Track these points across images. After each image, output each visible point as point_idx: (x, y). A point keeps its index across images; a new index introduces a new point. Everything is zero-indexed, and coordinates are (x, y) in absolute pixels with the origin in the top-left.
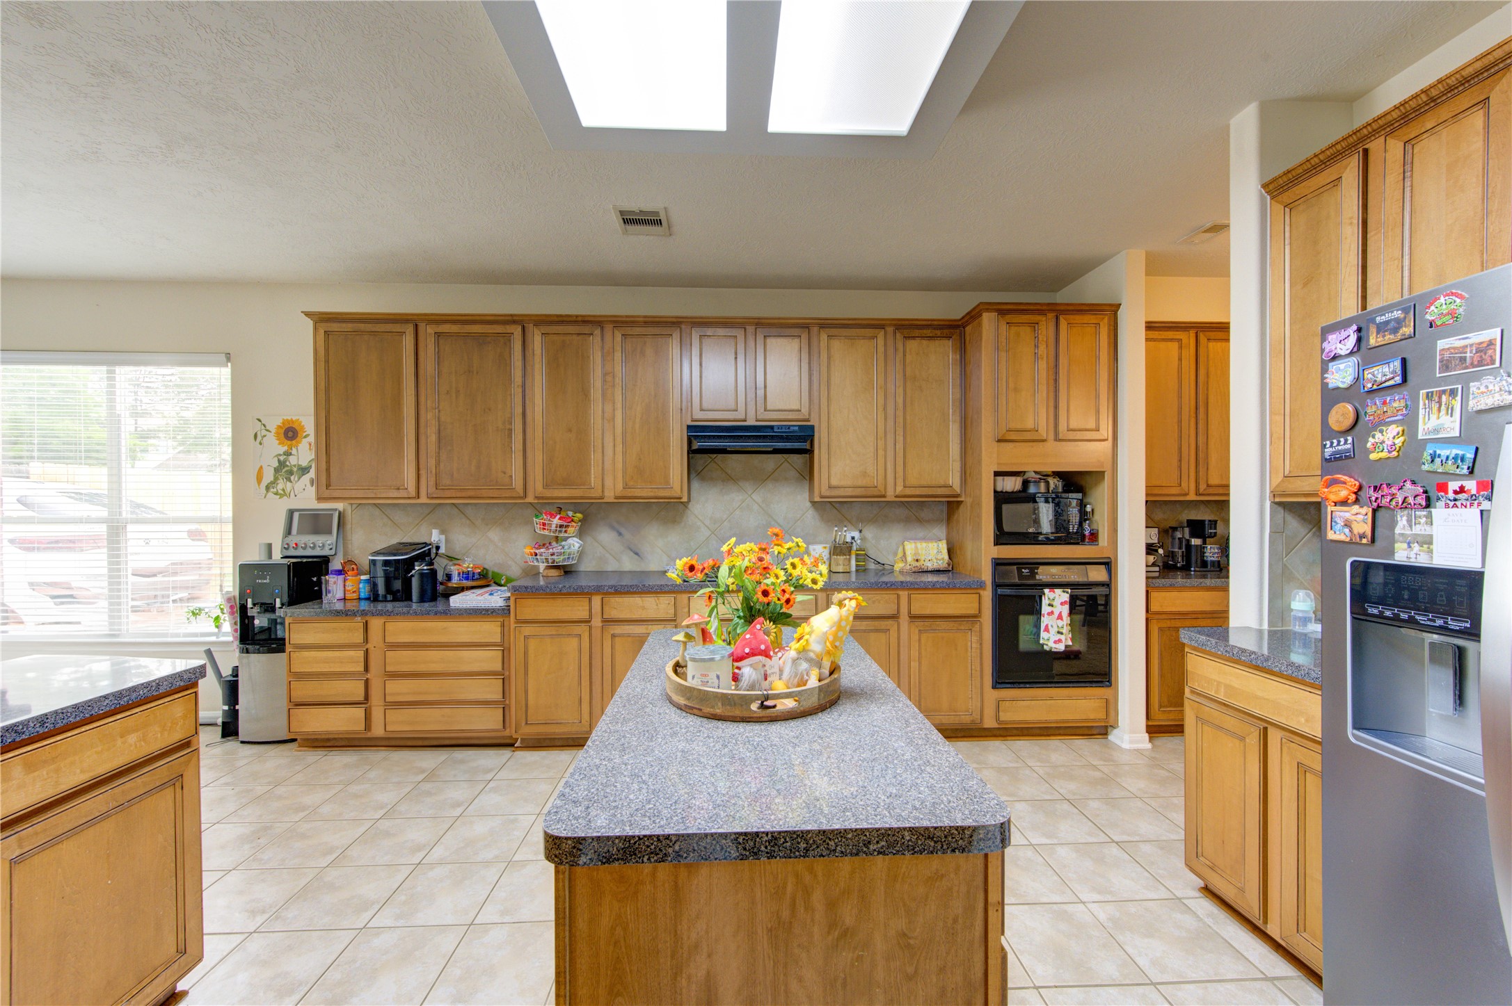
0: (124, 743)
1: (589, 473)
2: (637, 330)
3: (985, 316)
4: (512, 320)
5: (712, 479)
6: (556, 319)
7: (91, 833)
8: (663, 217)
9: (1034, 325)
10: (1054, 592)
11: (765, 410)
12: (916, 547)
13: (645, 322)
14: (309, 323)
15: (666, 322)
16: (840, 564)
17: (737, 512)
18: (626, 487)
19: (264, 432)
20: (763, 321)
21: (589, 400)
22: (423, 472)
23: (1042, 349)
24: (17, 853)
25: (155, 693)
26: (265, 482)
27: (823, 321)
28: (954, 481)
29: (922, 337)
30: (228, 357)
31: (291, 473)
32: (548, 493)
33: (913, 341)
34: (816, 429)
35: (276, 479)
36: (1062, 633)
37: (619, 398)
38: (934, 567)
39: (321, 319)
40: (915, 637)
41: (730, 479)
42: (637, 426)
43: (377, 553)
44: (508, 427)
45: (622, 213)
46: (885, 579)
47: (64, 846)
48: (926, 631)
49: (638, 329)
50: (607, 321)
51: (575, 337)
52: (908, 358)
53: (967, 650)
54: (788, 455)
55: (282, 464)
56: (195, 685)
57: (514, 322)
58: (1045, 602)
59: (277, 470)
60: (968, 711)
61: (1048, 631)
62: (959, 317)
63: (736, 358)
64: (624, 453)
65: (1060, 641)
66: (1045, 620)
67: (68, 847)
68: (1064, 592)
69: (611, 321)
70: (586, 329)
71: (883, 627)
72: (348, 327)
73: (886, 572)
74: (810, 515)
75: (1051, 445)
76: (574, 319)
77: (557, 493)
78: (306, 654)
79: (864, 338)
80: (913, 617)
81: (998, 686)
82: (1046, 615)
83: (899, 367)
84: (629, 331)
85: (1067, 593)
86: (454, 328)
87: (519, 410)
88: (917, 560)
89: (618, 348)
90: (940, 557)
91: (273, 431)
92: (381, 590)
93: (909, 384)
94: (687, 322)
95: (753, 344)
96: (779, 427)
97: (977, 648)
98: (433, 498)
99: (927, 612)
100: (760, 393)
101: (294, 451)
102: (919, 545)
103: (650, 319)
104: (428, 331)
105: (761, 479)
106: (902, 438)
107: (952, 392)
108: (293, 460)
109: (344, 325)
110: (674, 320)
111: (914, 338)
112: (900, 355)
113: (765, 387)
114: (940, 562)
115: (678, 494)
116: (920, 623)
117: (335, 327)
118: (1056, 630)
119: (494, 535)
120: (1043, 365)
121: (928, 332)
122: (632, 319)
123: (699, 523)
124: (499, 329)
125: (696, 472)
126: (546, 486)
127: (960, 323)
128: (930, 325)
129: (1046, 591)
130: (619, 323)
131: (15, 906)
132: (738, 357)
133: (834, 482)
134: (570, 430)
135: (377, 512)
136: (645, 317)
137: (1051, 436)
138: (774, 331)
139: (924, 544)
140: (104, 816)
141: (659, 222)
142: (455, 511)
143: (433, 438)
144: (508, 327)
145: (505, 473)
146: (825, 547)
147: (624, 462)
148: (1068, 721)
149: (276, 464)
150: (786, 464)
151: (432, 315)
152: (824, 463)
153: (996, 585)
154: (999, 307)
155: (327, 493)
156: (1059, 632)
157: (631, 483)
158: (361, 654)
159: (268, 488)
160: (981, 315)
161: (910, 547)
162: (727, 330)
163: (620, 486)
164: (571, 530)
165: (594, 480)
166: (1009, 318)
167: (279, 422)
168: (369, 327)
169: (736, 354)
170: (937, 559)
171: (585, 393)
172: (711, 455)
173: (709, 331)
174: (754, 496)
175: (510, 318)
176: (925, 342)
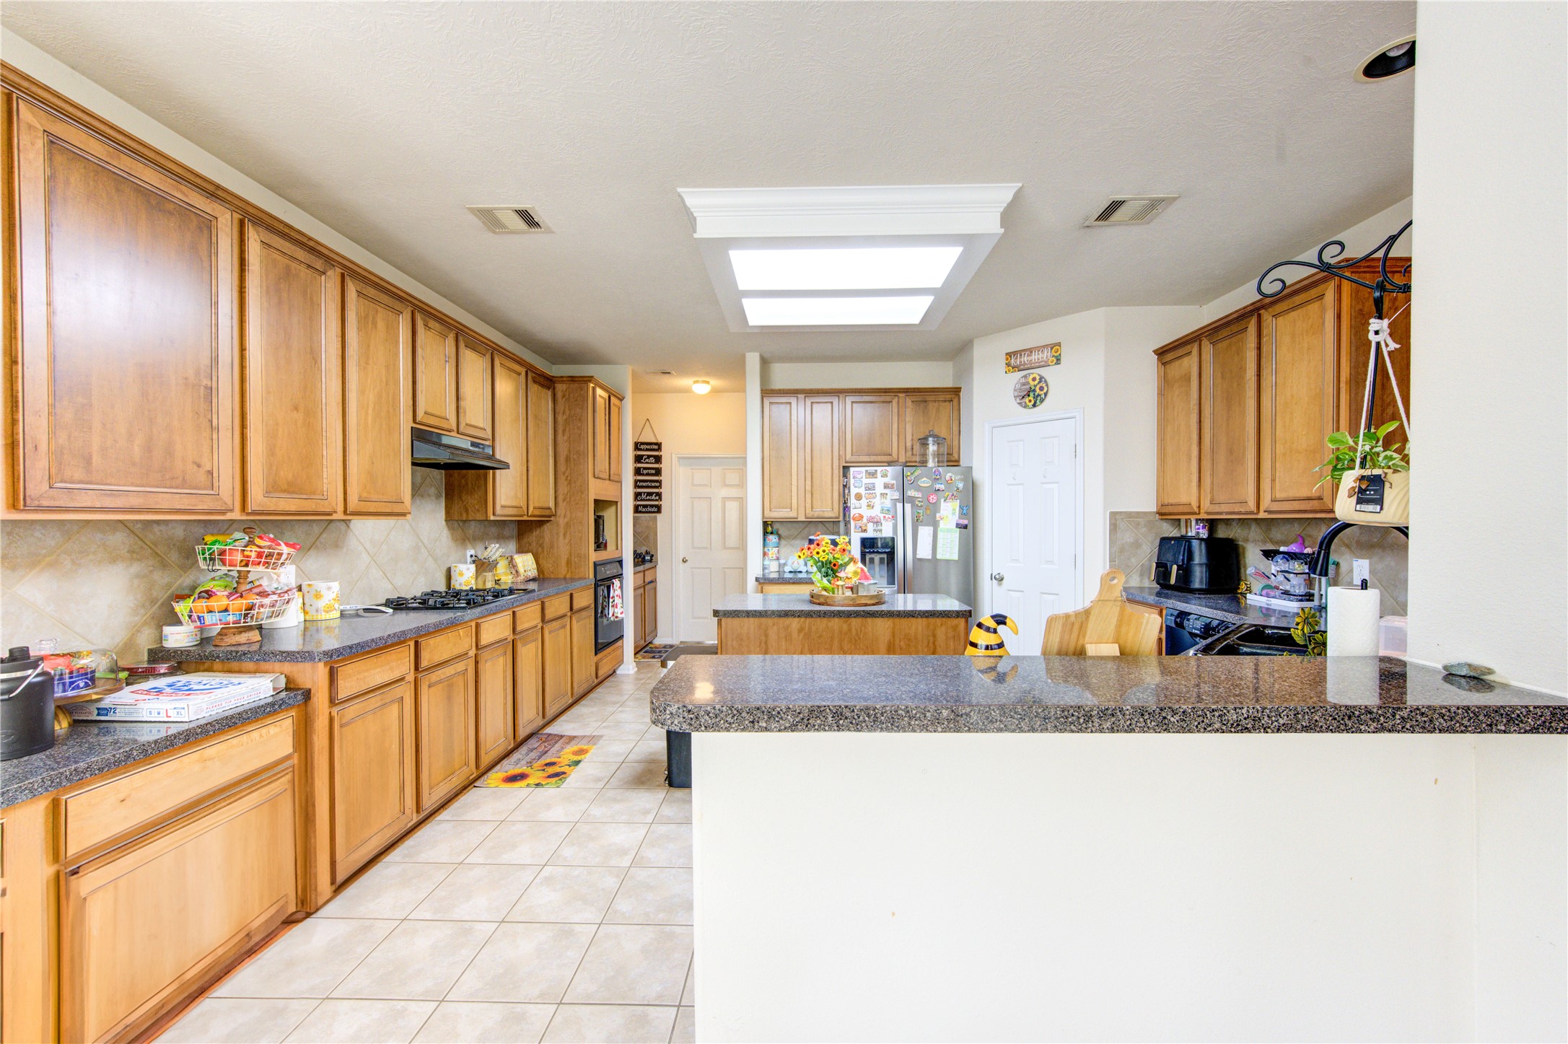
1: (320, 477)
2: (371, 292)
3: (591, 386)
6: (281, 227)
11: (466, 423)
15: (397, 296)
18: (360, 499)
20: (465, 329)
21: (320, 369)
29: (539, 384)
32: (271, 504)
33: (536, 385)
42: (370, 419)
44: (206, 382)
51: (303, 268)
52: (533, 398)
69: (344, 266)
70: (317, 263)
76: (305, 239)
77: (282, 505)
79: (515, 372)
83: (531, 405)
84: (363, 288)
89: (352, 306)
98: (38, 508)
100: (463, 405)
112: (531, 394)
115: (408, 509)
121: (542, 381)
126: (267, 493)
127: (555, 379)
130: (353, 272)
133: (503, 502)
134: (296, 408)
145: (199, 466)
152: (497, 483)
157: (364, 494)
160: (587, 383)
163: (356, 497)
165: (327, 487)
171: (314, 357)
173: (429, 323)
176: (540, 388)
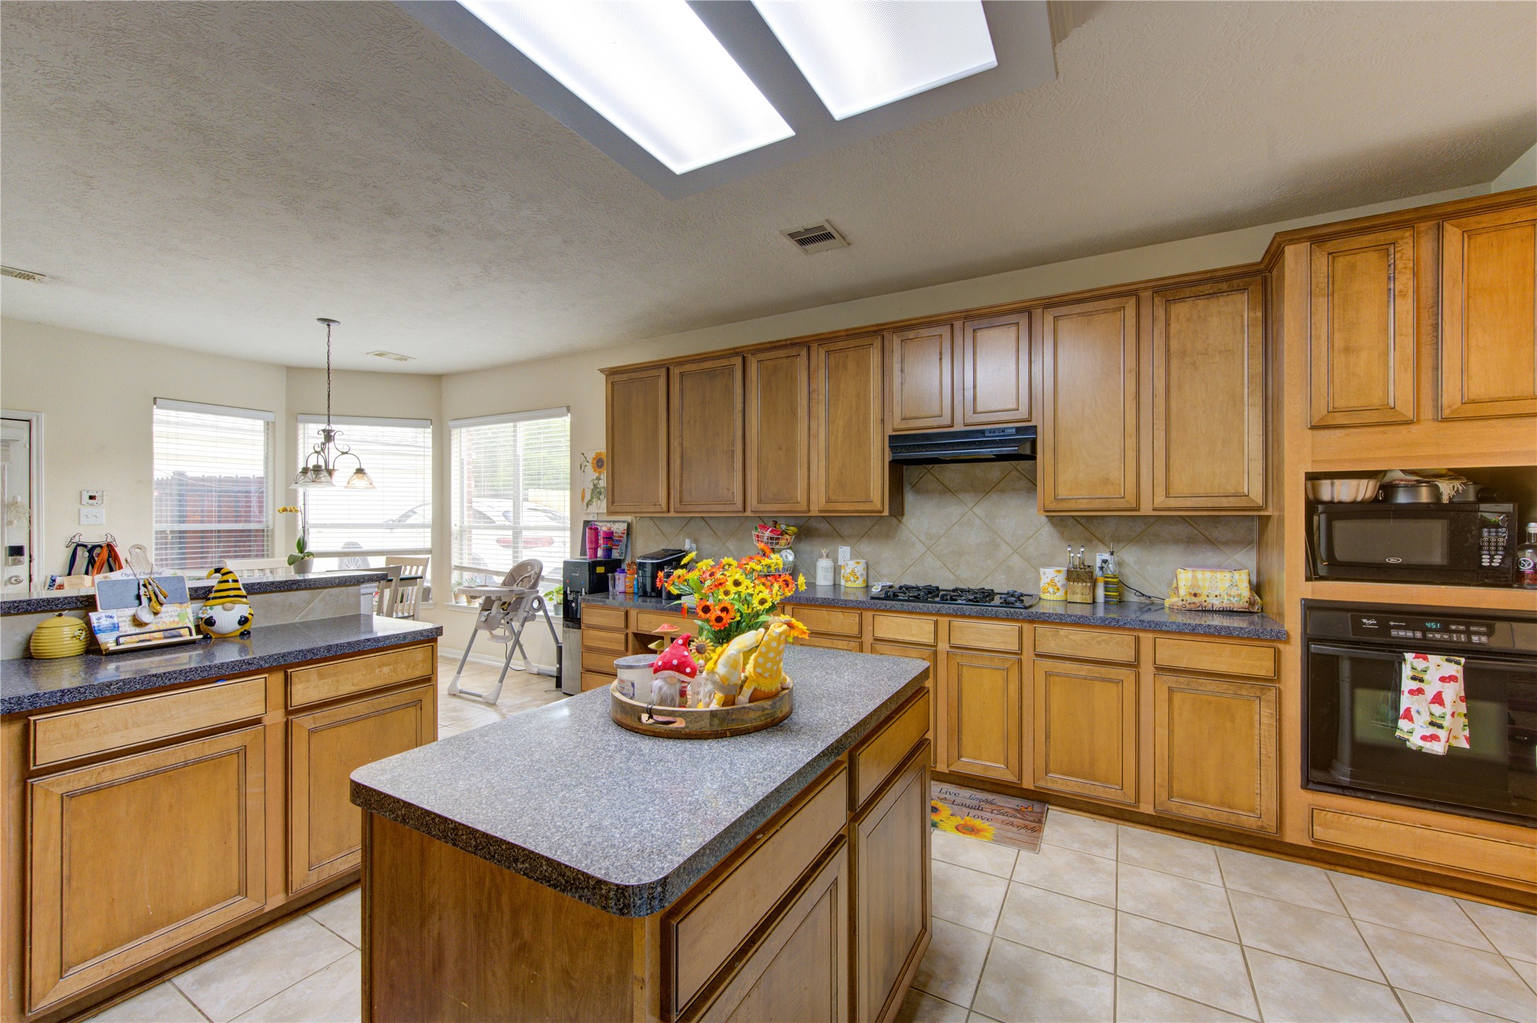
0: (380, 671)
1: (796, 488)
2: (840, 345)
3: (1289, 251)
4: (734, 352)
5: (927, 491)
6: (769, 346)
7: (359, 725)
8: (829, 229)
9: (1385, 249)
10: (1426, 659)
11: (975, 412)
12: (1195, 578)
13: (847, 335)
14: (603, 377)
15: (868, 332)
16: (1080, 592)
17: (956, 528)
18: (828, 501)
19: (586, 463)
20: (972, 313)
21: (797, 419)
22: (672, 491)
23: (1404, 281)
24: (313, 726)
25: (402, 642)
26: (586, 500)
27: (1047, 301)
28: (1253, 487)
29: (1197, 296)
30: (569, 411)
31: (600, 493)
32: (762, 507)
33: (1183, 304)
34: (1039, 430)
35: (592, 497)
36: (1440, 727)
37: (822, 414)
38: (1224, 605)
39: (611, 373)
40: (1163, 695)
41: (947, 491)
42: (840, 440)
43: (645, 557)
45: (792, 235)
46: (1147, 617)
47: (342, 728)
48: (1182, 690)
49: (841, 343)
50: (813, 340)
51: (784, 360)
52: (1174, 327)
53: (1251, 725)
54: (1017, 462)
55: (595, 486)
56: (435, 640)
57: (737, 354)
58: (1407, 671)
59: (593, 491)
60: (1254, 812)
61: (1411, 719)
62: (1259, 259)
63: (941, 359)
64: (827, 468)
65: (1434, 738)
66: (1406, 701)
67: (343, 730)
68: (1447, 660)
69: (816, 340)
70: (793, 352)
71: (1112, 676)
72: (625, 376)
73: (1153, 608)
74: (1046, 533)
75: (1426, 428)
76: (784, 343)
77: (769, 507)
78: (592, 632)
79: (1106, 311)
80: (1161, 669)
81: (1311, 786)
82: (1406, 694)
83: (1159, 341)
84: (833, 347)
85: (1458, 663)
86: (694, 367)
87: (739, 433)
88: (1195, 595)
89: (822, 365)
90: (1234, 592)
91: (590, 461)
92: (649, 589)
93: (1174, 363)
94: (889, 328)
95: (962, 338)
96: (990, 431)
97: (1270, 725)
98: (678, 512)
99: (1183, 664)
100: (969, 394)
101: (600, 477)
102: (1199, 574)
103: (852, 332)
104: (675, 371)
105: (985, 490)
106: (1163, 434)
107: (1248, 365)
108: (601, 484)
109: (622, 376)
110: (875, 328)
111: (1182, 299)
112: (1161, 324)
113: (975, 387)
114: (1234, 600)
115: (879, 507)
116: (1171, 680)
117: (618, 377)
118: (1428, 719)
120: (1405, 307)
121: (1207, 288)
122: (834, 335)
123: (914, 539)
124: (724, 362)
125: (910, 484)
126: (760, 501)
127: (1262, 266)
128: (1211, 278)
129: (1409, 656)
130: (824, 340)
131: (312, 757)
132: (943, 357)
133: (1063, 493)
134: (780, 449)
135: (651, 523)
136: (846, 330)
137: (1427, 412)
138: (984, 322)
139: (1208, 574)
140: (367, 717)
141: (829, 236)
142: (703, 523)
143: (678, 461)
144: (731, 359)
145: (728, 490)
146: (1059, 571)
147: (827, 477)
148: (1466, 872)
149: (592, 487)
150: (1014, 473)
151: (678, 358)
152: (1050, 469)
153: (1308, 640)
154: (1314, 233)
155: (613, 509)
156: (1432, 724)
157: (833, 498)
158: (623, 637)
159: (588, 505)
160: (1283, 252)
161: (1185, 578)
162: (932, 329)
163: (823, 500)
164: (783, 542)
165: (800, 495)
166: (1331, 246)
167: (593, 455)
168: (638, 374)
169: (941, 354)
170: (1228, 595)
171: (793, 412)
172: (926, 466)
173: (911, 334)
174: (976, 510)
175: (732, 351)
176: (1201, 303)
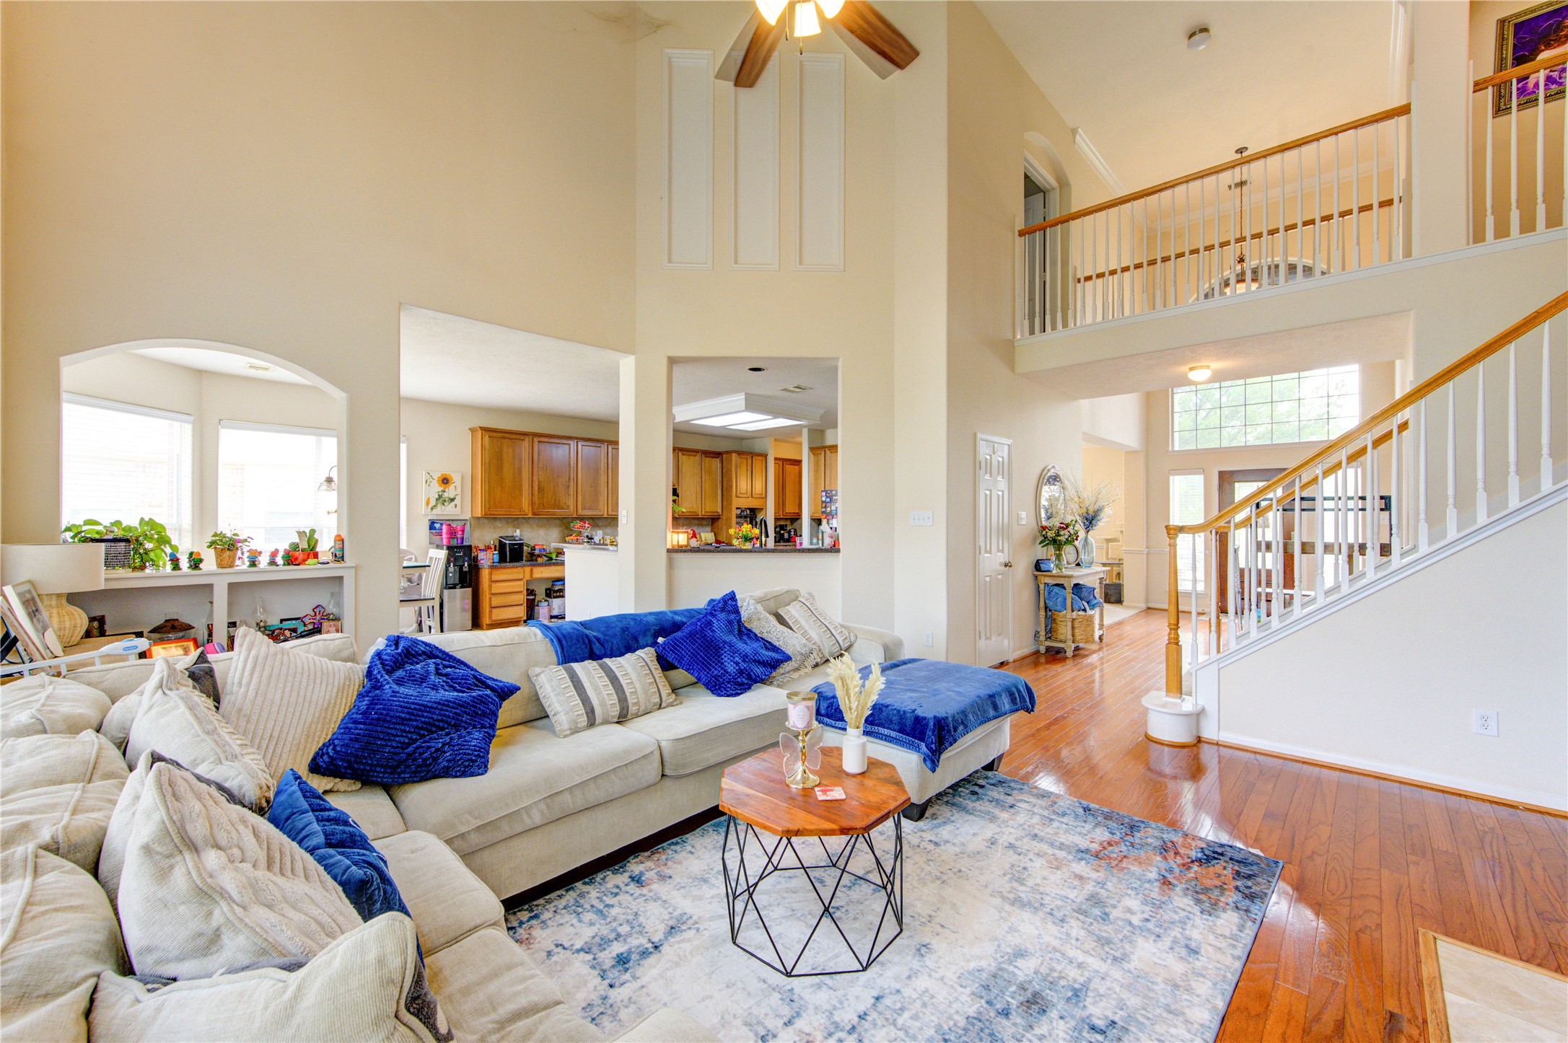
1: (599, 505)
19: (432, 480)
21: (599, 474)
26: (430, 506)
28: (719, 510)
31: (445, 501)
32: (583, 513)
35: (437, 504)
39: (488, 430)
55: (440, 496)
57: (571, 439)
59: (437, 499)
70: (598, 444)
72: (499, 434)
76: (594, 440)
77: (586, 513)
78: (498, 584)
86: (546, 440)
87: (573, 477)
91: (436, 479)
98: (535, 514)
101: (447, 490)
104: (535, 440)
108: (446, 495)
109: (497, 434)
117: (494, 434)
119: (542, 532)
124: (564, 441)
126: (582, 510)
134: (592, 487)
142: (526, 520)
143: (536, 488)
144: (568, 441)
145: (566, 504)
149: (437, 496)
159: (432, 509)
165: (601, 508)
167: (439, 475)
168: (509, 436)
171: (597, 471)
175: (569, 437)
